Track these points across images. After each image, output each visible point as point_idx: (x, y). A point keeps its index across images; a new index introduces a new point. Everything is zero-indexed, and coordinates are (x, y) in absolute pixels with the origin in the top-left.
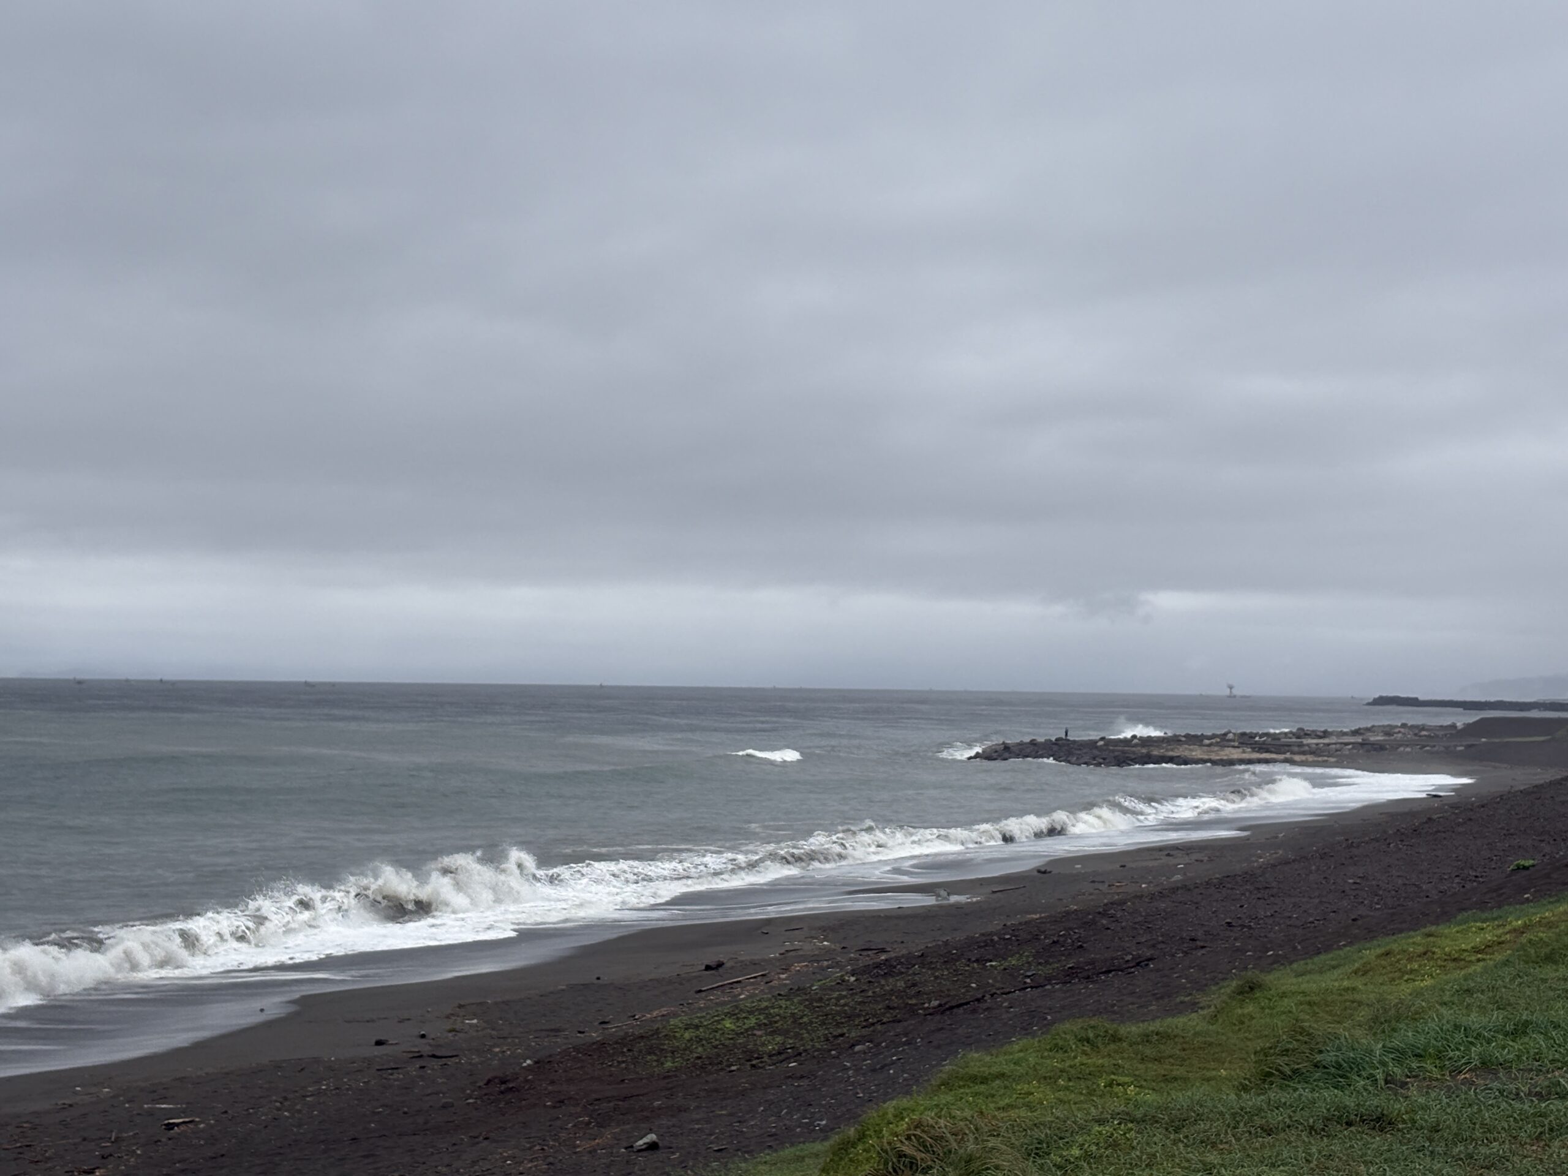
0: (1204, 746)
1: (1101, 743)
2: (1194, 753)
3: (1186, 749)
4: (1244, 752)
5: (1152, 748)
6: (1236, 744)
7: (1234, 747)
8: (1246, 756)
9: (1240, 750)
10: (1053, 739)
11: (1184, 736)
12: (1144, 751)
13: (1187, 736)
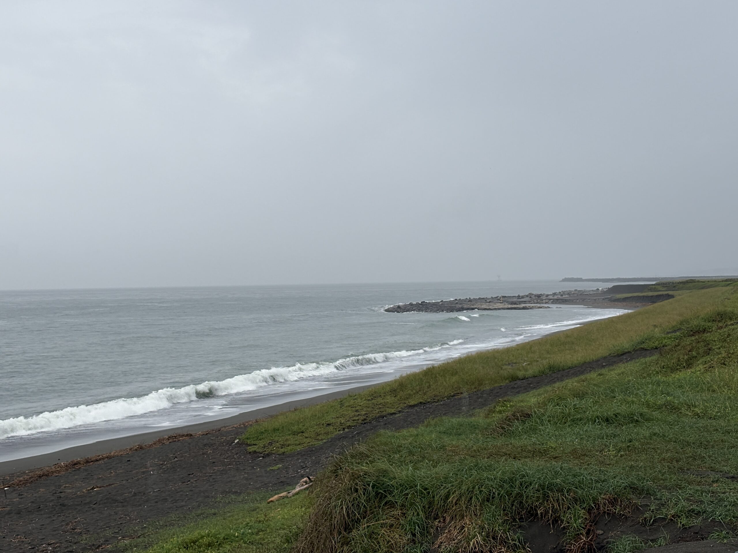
0: (487, 302)
1: (441, 303)
2: (483, 306)
3: (479, 305)
4: (505, 305)
5: (463, 305)
6: (501, 302)
7: (501, 303)
8: (506, 306)
9: (503, 304)
10: (420, 303)
11: (478, 299)
12: (460, 306)
13: (480, 298)
